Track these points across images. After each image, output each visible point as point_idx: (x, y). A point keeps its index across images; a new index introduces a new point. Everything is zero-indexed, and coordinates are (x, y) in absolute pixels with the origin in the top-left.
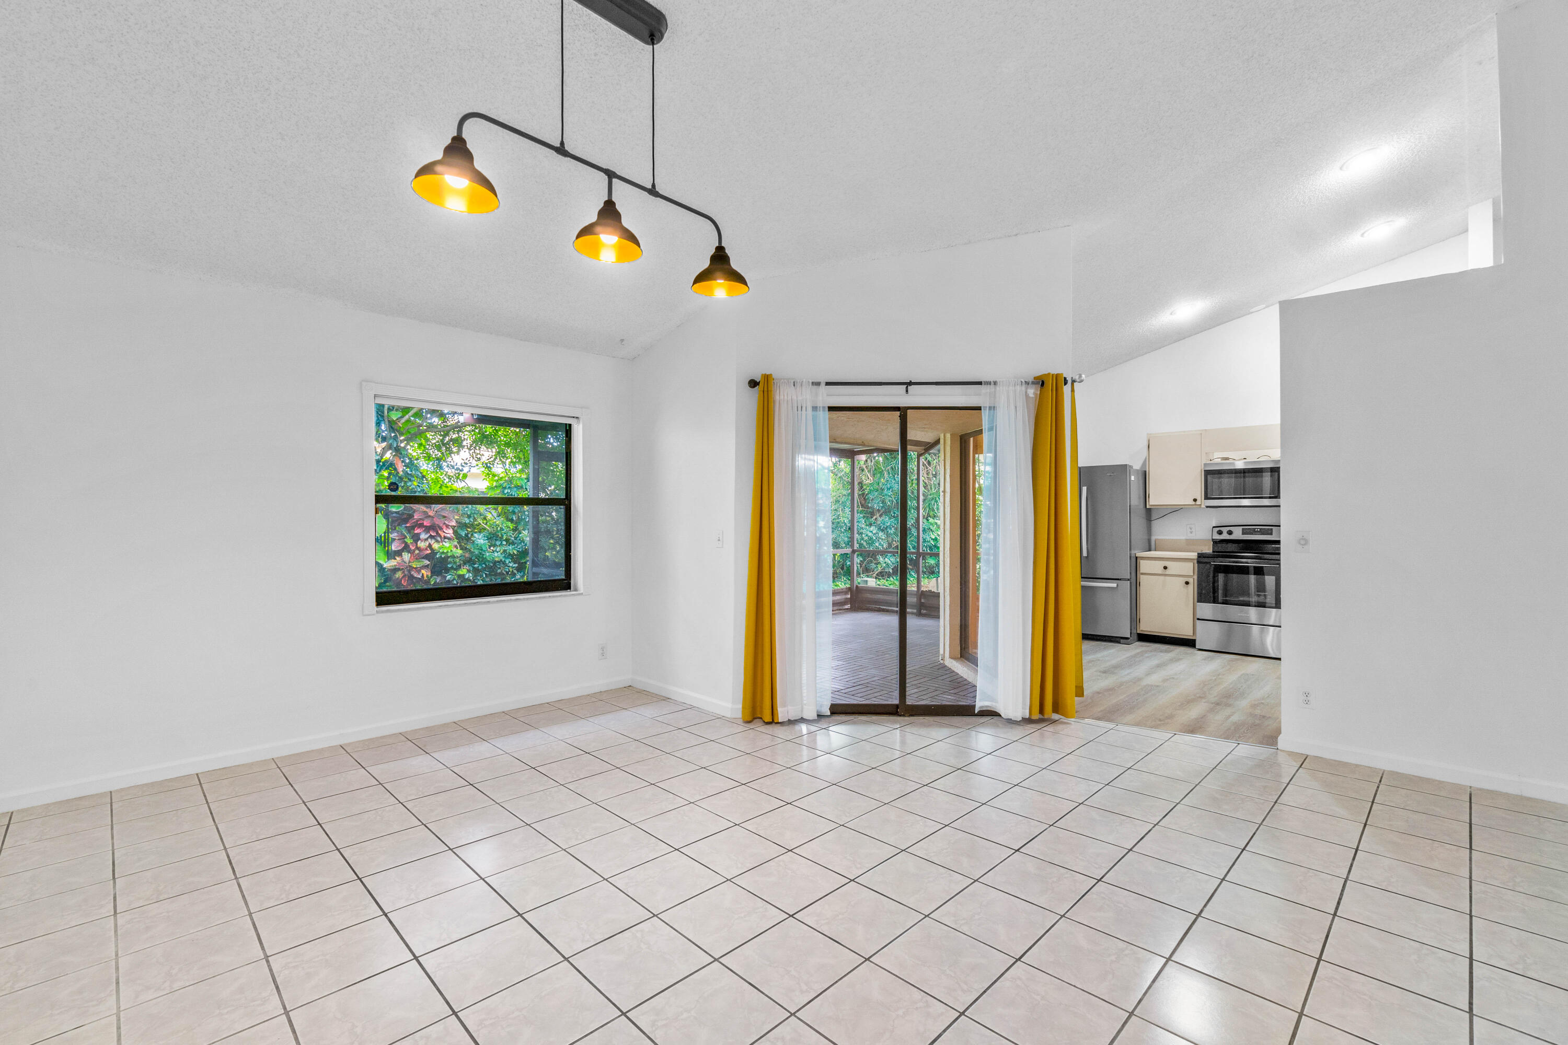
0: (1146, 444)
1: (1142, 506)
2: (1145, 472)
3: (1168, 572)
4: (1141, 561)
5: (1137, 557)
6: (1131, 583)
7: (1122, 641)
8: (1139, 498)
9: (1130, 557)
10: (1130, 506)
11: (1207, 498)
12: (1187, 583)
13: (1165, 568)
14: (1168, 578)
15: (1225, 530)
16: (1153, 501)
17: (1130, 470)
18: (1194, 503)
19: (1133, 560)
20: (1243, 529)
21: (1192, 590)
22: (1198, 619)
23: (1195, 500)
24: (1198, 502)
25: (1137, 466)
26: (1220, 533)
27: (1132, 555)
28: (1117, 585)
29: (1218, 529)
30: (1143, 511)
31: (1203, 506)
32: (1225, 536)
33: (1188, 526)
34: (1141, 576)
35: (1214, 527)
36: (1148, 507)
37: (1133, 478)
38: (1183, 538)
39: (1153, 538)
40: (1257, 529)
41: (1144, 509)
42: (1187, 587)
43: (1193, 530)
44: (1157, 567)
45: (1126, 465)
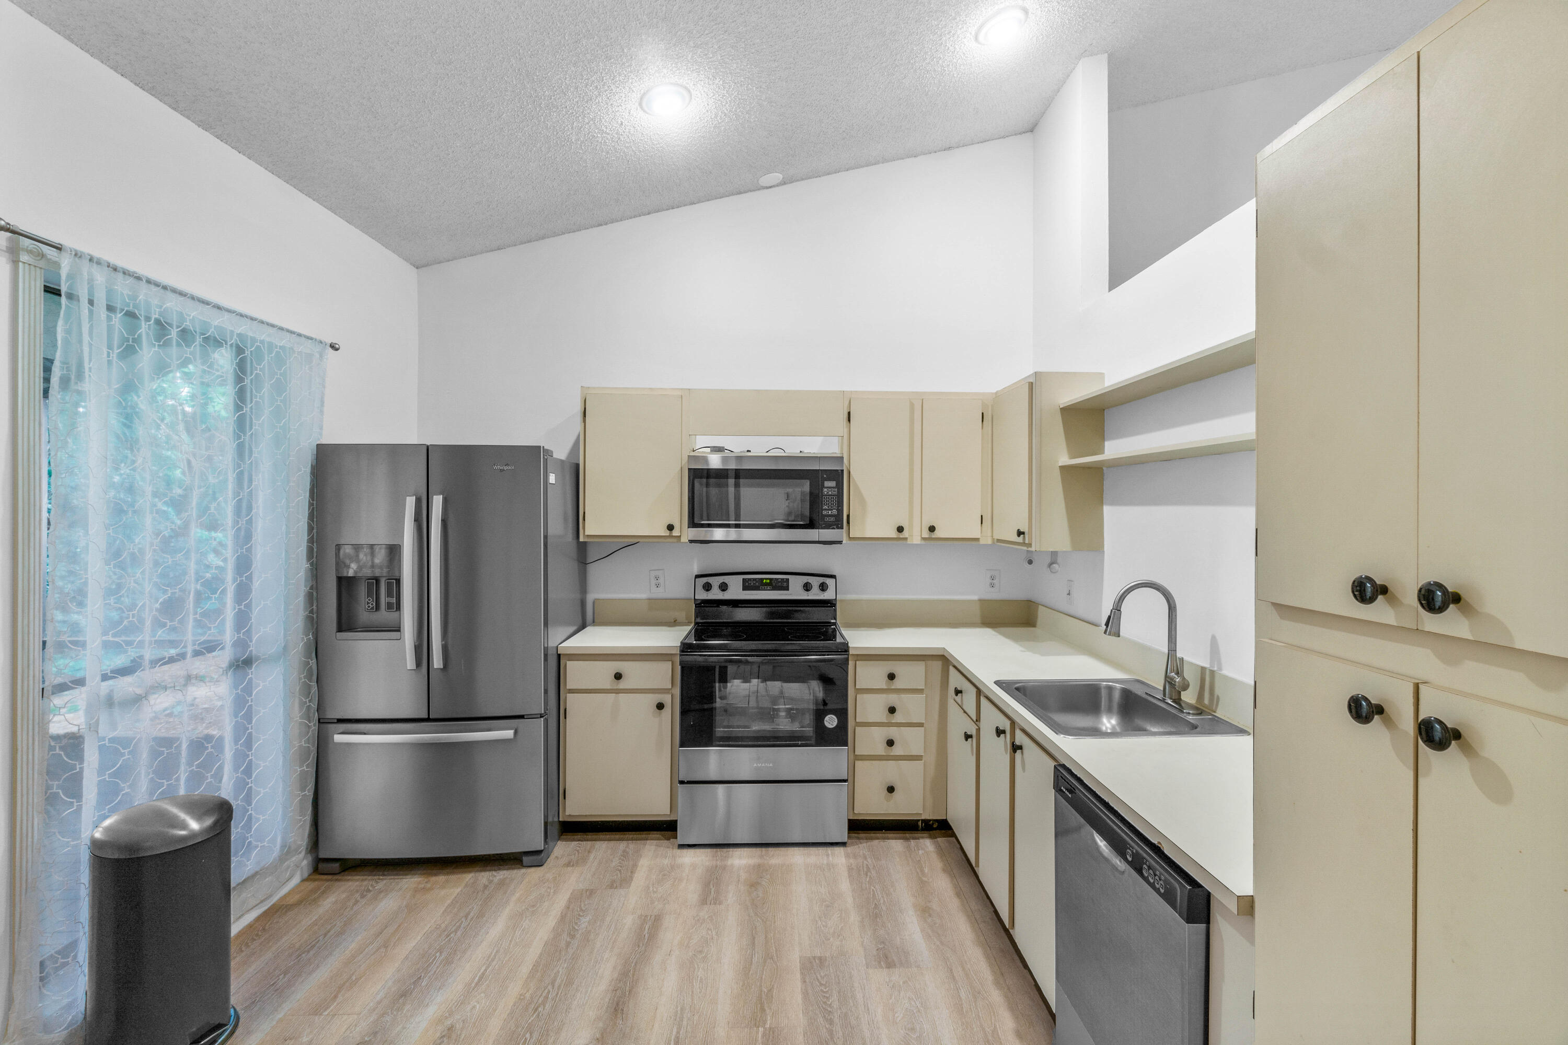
0: (578, 408)
1: (570, 537)
2: (577, 466)
3: (622, 684)
4: (569, 663)
5: (559, 656)
6: (546, 721)
7: (526, 859)
8: (565, 519)
9: (546, 656)
10: (546, 537)
11: (693, 524)
12: (660, 706)
13: (618, 676)
14: (622, 696)
15: (715, 582)
16: (592, 527)
17: (546, 461)
18: (667, 533)
19: (553, 662)
20: (743, 579)
21: (669, 721)
22: (682, 782)
23: (670, 528)
24: (676, 533)
25: (561, 453)
26: (707, 587)
27: (550, 652)
28: (516, 733)
29: (705, 580)
30: (572, 550)
31: (684, 539)
32: (716, 594)
33: (653, 574)
34: (570, 696)
35: (697, 576)
36: (581, 539)
37: (552, 479)
38: (644, 596)
39: (591, 597)
40: (766, 579)
41: (575, 542)
42: (660, 714)
43: (661, 581)
44: (601, 674)
45: (538, 448)
